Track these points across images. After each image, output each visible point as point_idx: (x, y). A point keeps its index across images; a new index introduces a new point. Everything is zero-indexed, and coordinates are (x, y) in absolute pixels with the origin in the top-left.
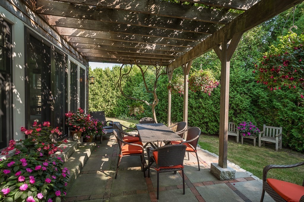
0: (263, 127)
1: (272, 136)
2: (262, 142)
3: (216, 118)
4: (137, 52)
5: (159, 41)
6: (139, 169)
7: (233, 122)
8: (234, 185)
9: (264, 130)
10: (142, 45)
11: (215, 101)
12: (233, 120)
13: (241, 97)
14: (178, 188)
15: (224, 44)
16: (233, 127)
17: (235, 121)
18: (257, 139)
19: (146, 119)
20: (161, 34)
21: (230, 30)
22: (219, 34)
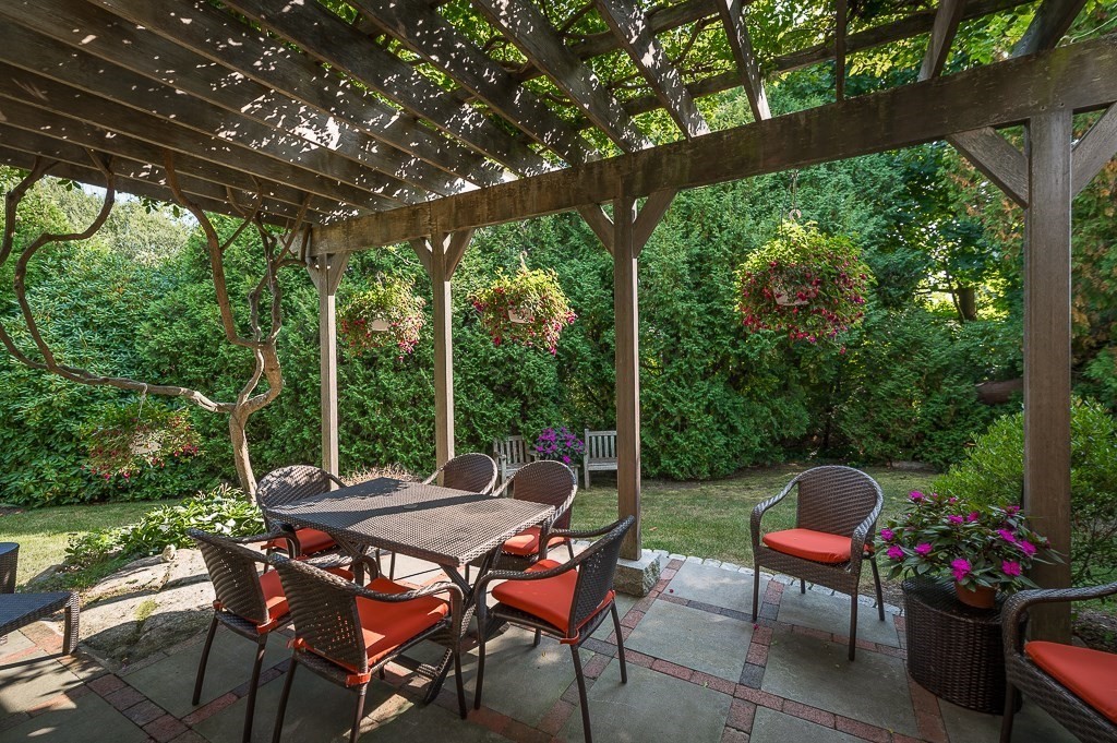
0: (584, 436)
1: (604, 455)
2: (592, 473)
3: (474, 431)
4: (222, 135)
5: (382, 123)
6: (400, 708)
7: (520, 434)
8: (672, 591)
9: (587, 440)
10: (279, 114)
11: (466, 374)
12: (518, 427)
13: (538, 359)
14: (594, 678)
15: (621, 205)
16: (518, 451)
17: (526, 432)
18: (581, 470)
19: (287, 474)
20: (425, 104)
21: (640, 173)
22: (601, 173)
